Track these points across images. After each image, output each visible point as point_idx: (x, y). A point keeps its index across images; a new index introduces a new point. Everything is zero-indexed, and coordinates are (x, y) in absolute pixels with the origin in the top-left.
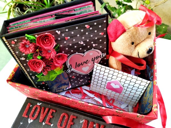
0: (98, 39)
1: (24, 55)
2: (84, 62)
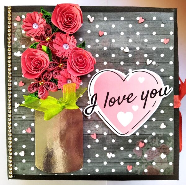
0: (158, 52)
1: (24, 46)
2: (125, 96)
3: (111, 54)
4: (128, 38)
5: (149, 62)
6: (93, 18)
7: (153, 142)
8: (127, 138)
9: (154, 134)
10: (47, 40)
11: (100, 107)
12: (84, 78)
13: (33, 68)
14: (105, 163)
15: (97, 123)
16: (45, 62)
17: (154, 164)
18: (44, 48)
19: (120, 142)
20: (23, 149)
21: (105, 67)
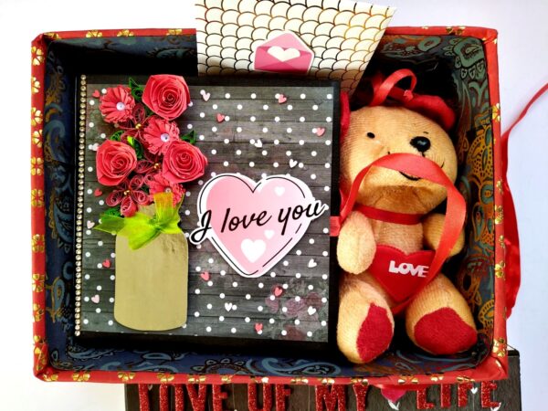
1: (103, 136)
2: (254, 215)
3: (234, 150)
4: (262, 126)
5: (292, 164)
6: (209, 95)
7: (297, 288)
8: (256, 281)
9: (298, 276)
10: (137, 127)
12: (192, 186)
13: (112, 169)
14: (222, 319)
15: (211, 256)
16: (132, 161)
17: (297, 322)
18: (130, 139)
19: (246, 286)
20: (97, 292)
21: (225, 170)
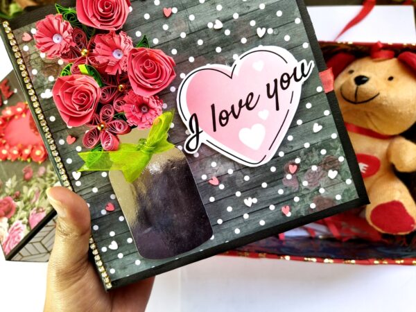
0: (271, 10)
1: (51, 79)
2: (241, 101)
3: (195, 42)
4: (215, 4)
5: (261, 32)
7: (310, 158)
8: (267, 166)
9: (307, 145)
10: (83, 54)
11: (208, 133)
12: (165, 96)
13: (77, 107)
14: (246, 216)
15: (213, 160)
16: (93, 90)
17: (322, 191)
18: (83, 68)
19: (259, 176)
20: (112, 239)
21: (193, 66)
